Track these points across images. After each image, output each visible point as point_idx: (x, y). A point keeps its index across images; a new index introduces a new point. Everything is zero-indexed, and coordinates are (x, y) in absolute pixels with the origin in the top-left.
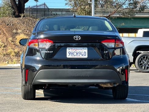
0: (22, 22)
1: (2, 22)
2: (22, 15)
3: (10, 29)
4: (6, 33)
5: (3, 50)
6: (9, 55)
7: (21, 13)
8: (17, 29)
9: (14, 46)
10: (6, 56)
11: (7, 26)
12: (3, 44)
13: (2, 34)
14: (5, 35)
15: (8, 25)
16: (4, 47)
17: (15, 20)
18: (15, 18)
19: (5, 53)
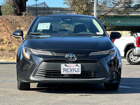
0: (24, 20)
1: (6, 20)
2: (24, 13)
3: (14, 26)
4: (10, 30)
5: (8, 46)
6: (14, 51)
7: (23, 12)
8: (20, 27)
9: (18, 42)
10: (11, 51)
11: (11, 24)
12: (8, 41)
13: (7, 31)
14: (9, 32)
15: (11, 22)
16: (9, 43)
17: (18, 18)
18: (17, 16)
19: (10, 49)
